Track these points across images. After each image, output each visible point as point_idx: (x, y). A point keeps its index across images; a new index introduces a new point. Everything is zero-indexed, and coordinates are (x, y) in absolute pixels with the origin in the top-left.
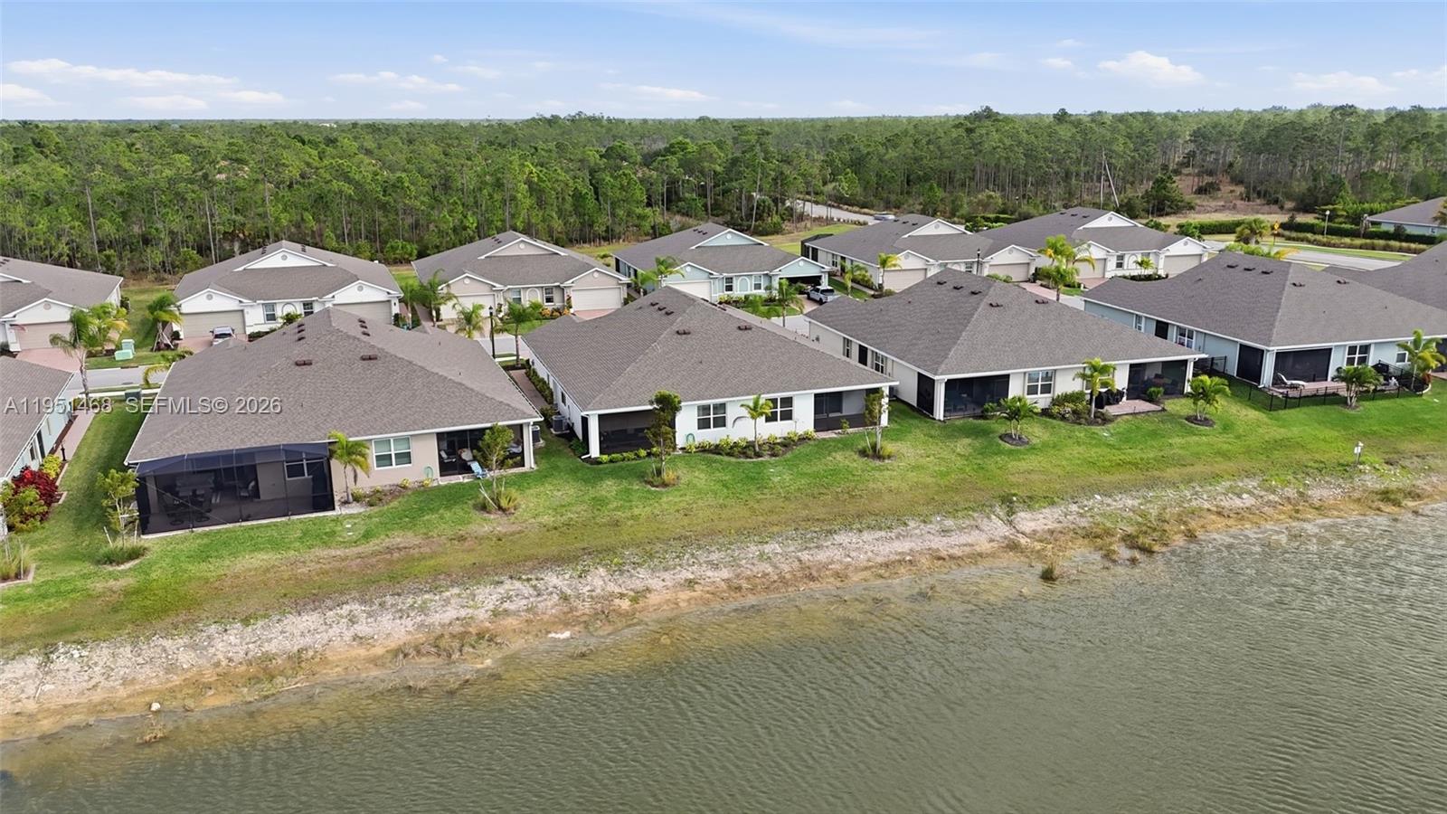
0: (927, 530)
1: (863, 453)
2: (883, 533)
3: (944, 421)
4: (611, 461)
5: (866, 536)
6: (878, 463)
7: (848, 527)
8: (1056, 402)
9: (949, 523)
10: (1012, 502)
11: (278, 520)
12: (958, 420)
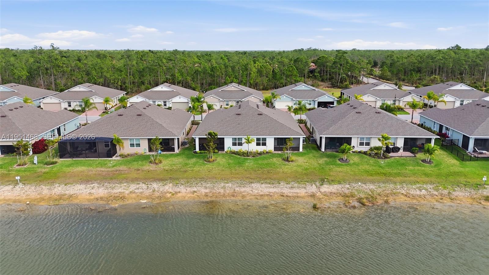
0: (286, 186)
1: (284, 160)
2: (269, 185)
3: (324, 152)
4: (200, 153)
5: (263, 185)
6: (287, 163)
7: (258, 182)
8: (371, 149)
9: (296, 185)
10: (324, 181)
11: (96, 159)
12: (329, 152)
